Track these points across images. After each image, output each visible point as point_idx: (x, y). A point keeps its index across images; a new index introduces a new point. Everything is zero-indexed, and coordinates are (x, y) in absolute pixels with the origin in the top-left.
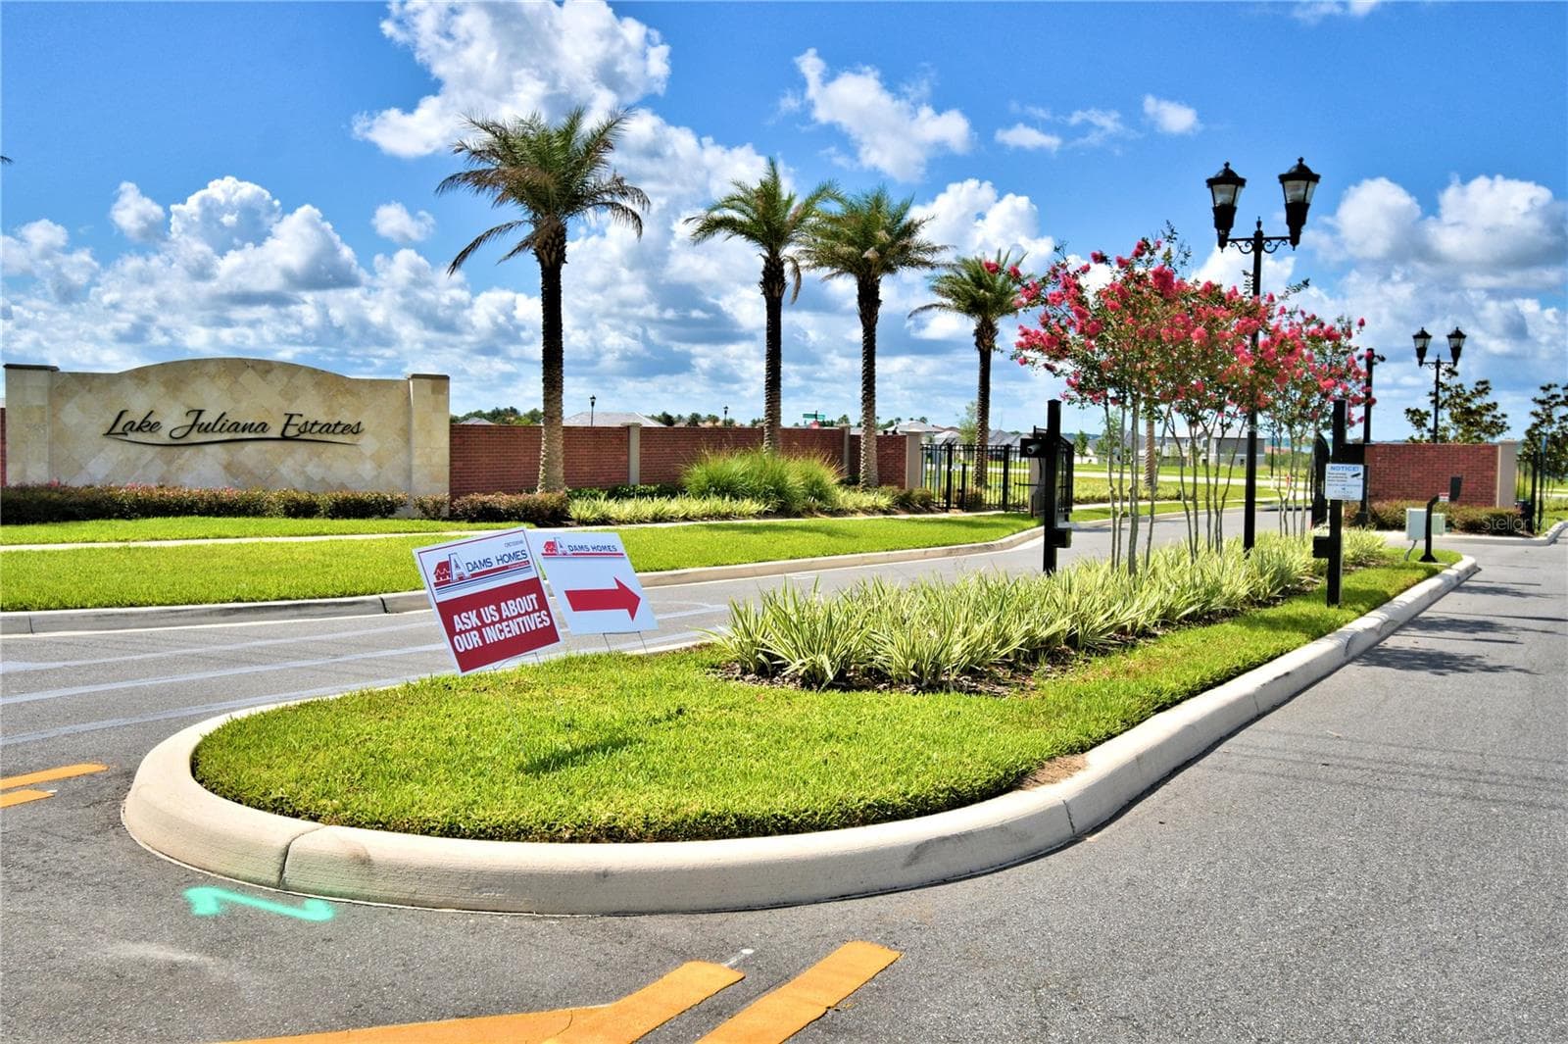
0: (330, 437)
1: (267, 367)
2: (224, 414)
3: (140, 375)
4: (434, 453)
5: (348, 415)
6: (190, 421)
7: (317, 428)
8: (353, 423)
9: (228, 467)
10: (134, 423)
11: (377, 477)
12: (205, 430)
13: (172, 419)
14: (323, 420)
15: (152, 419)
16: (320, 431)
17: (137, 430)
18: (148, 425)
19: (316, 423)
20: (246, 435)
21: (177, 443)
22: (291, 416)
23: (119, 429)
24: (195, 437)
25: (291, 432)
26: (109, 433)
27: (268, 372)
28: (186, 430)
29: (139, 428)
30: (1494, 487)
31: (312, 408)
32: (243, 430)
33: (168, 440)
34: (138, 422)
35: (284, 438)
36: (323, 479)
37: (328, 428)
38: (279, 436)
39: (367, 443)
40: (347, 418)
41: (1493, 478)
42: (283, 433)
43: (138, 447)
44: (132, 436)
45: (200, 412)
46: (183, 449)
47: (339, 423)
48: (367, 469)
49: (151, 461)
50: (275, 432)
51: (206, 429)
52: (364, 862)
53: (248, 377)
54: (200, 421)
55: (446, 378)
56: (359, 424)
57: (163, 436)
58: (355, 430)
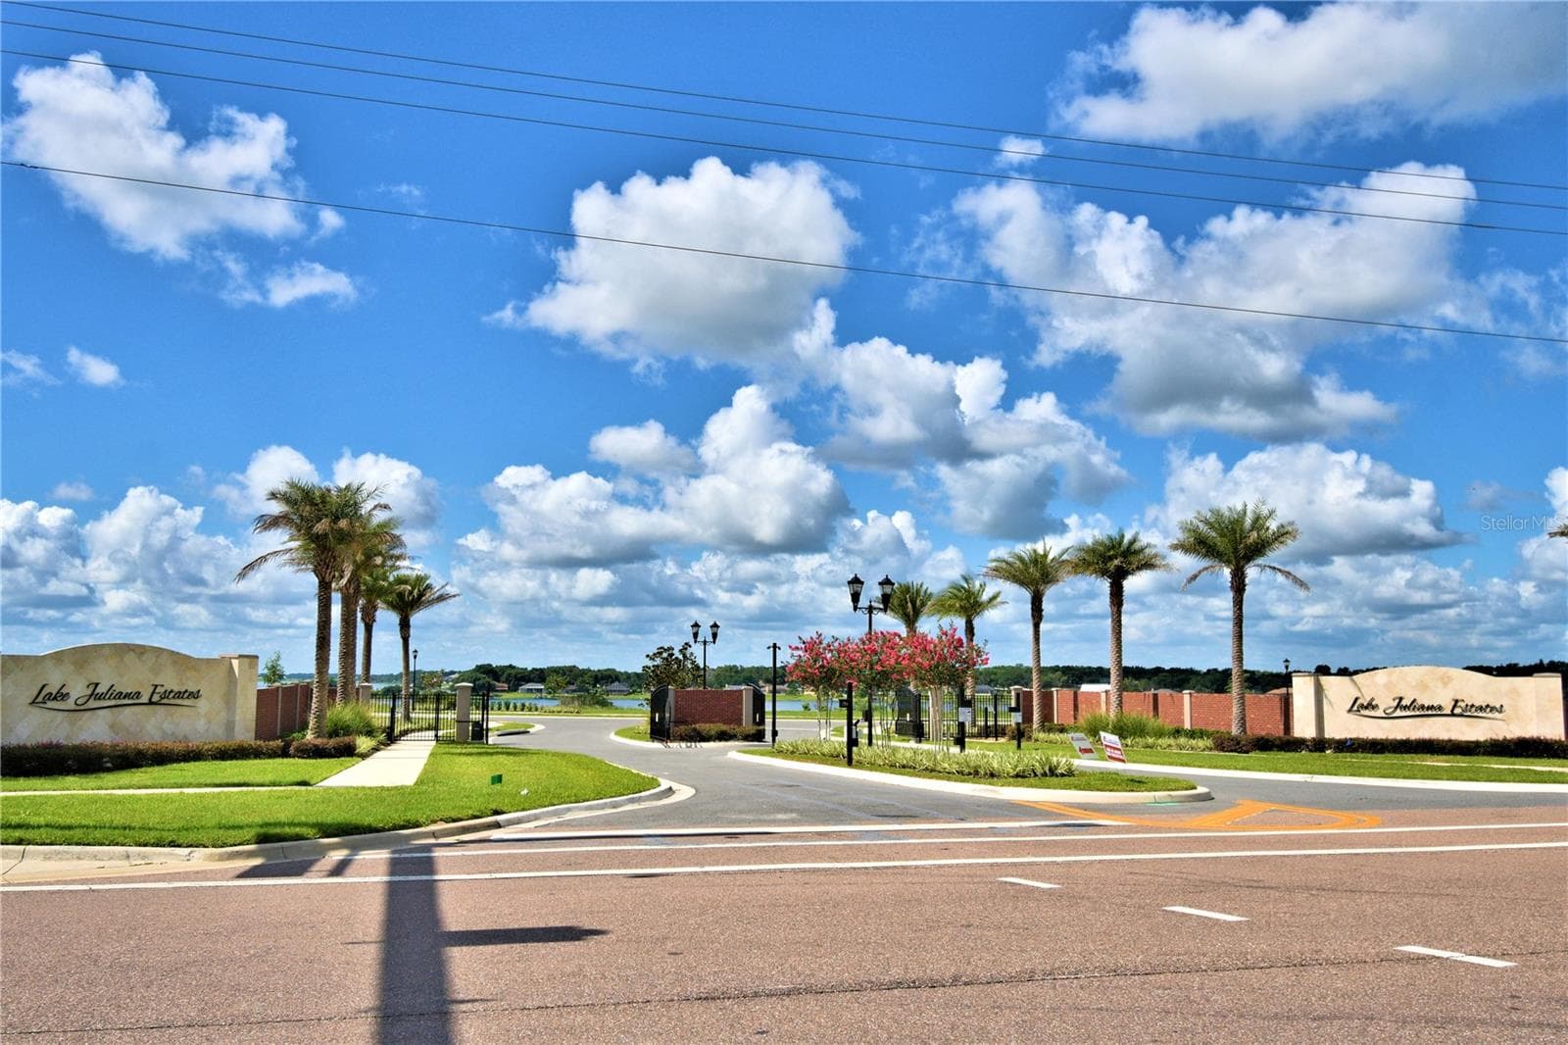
0: (179, 702)
1: (142, 650)
2: (112, 686)
3: (58, 657)
4: (246, 712)
5: (191, 684)
6: (89, 692)
7: (172, 695)
8: (194, 690)
9: (112, 726)
10: (51, 694)
11: (207, 730)
12: (99, 699)
13: (78, 690)
14: (176, 689)
15: (64, 691)
16: (174, 697)
17: (53, 699)
18: (61, 696)
19: (172, 691)
20: (126, 701)
21: (80, 709)
22: (156, 686)
23: (40, 699)
24: (93, 704)
25: (156, 698)
26: (33, 702)
27: (142, 653)
28: (87, 698)
29: (55, 698)
30: (742, 714)
31: (170, 681)
32: (124, 698)
33: (73, 707)
34: (54, 693)
35: (151, 703)
36: (173, 734)
37: (180, 695)
38: (146, 701)
39: (202, 704)
40: (193, 689)
41: (741, 709)
42: (150, 699)
43: (52, 712)
44: (50, 704)
45: (97, 685)
46: (82, 713)
47: (186, 691)
48: (201, 725)
49: (61, 723)
50: (145, 699)
51: (100, 697)
52: (1170, 796)
53: (130, 658)
54: (96, 693)
55: (257, 657)
56: (199, 691)
57: (70, 704)
58: (195, 695)
